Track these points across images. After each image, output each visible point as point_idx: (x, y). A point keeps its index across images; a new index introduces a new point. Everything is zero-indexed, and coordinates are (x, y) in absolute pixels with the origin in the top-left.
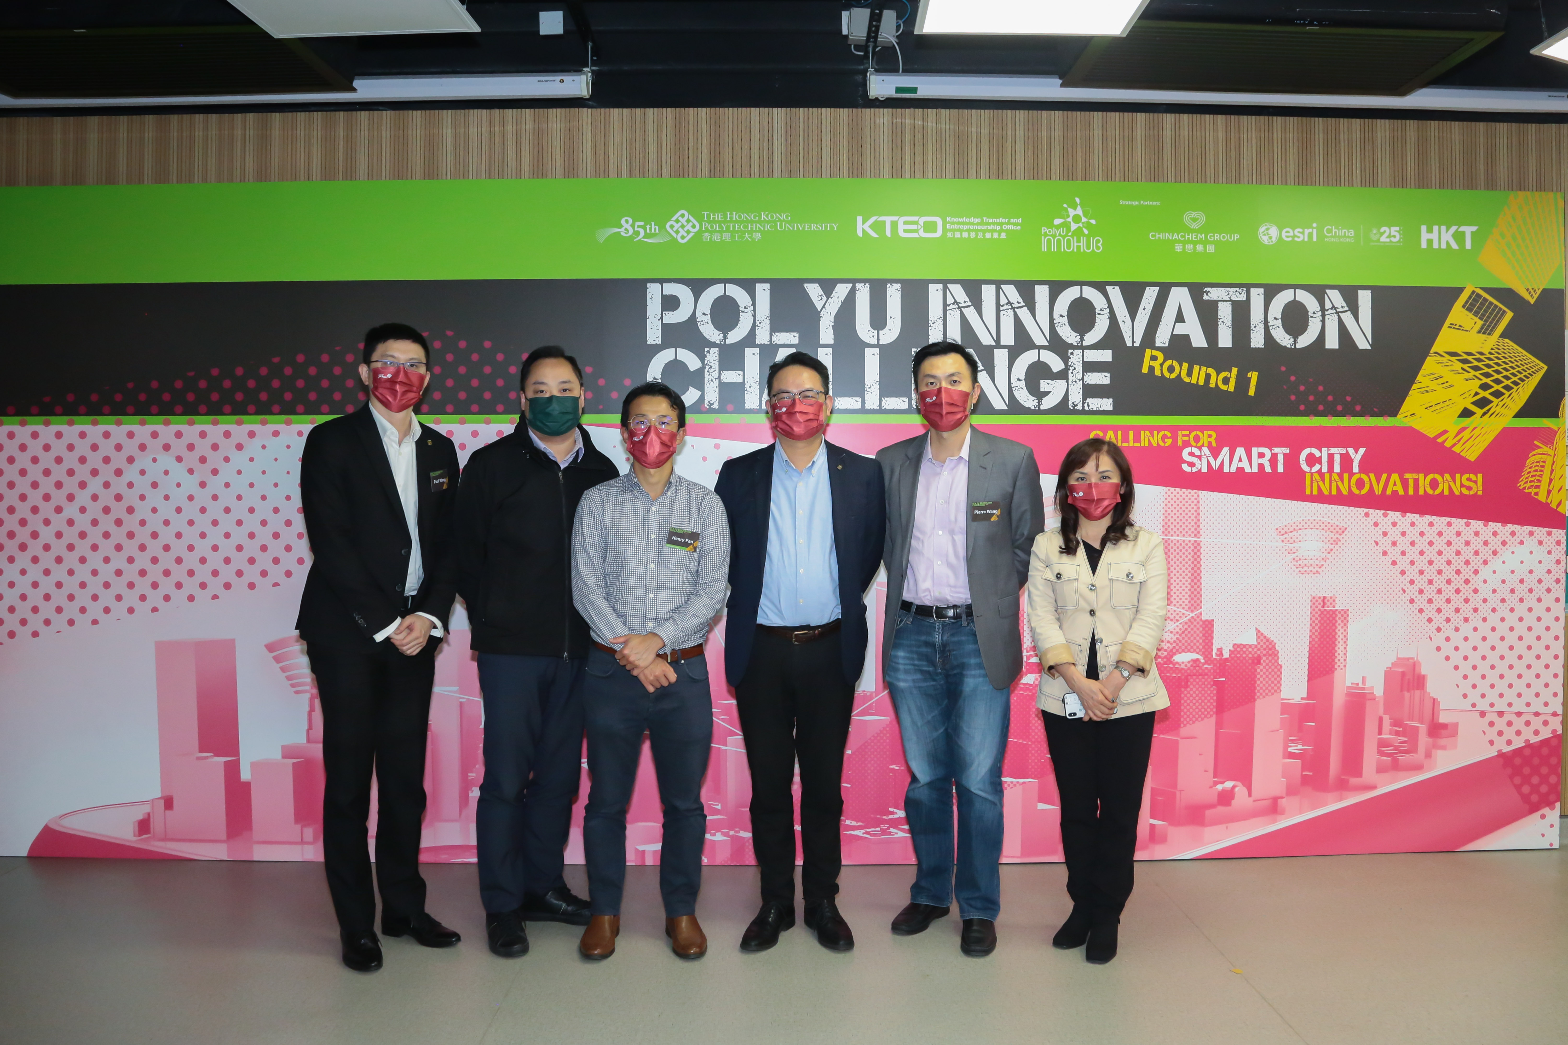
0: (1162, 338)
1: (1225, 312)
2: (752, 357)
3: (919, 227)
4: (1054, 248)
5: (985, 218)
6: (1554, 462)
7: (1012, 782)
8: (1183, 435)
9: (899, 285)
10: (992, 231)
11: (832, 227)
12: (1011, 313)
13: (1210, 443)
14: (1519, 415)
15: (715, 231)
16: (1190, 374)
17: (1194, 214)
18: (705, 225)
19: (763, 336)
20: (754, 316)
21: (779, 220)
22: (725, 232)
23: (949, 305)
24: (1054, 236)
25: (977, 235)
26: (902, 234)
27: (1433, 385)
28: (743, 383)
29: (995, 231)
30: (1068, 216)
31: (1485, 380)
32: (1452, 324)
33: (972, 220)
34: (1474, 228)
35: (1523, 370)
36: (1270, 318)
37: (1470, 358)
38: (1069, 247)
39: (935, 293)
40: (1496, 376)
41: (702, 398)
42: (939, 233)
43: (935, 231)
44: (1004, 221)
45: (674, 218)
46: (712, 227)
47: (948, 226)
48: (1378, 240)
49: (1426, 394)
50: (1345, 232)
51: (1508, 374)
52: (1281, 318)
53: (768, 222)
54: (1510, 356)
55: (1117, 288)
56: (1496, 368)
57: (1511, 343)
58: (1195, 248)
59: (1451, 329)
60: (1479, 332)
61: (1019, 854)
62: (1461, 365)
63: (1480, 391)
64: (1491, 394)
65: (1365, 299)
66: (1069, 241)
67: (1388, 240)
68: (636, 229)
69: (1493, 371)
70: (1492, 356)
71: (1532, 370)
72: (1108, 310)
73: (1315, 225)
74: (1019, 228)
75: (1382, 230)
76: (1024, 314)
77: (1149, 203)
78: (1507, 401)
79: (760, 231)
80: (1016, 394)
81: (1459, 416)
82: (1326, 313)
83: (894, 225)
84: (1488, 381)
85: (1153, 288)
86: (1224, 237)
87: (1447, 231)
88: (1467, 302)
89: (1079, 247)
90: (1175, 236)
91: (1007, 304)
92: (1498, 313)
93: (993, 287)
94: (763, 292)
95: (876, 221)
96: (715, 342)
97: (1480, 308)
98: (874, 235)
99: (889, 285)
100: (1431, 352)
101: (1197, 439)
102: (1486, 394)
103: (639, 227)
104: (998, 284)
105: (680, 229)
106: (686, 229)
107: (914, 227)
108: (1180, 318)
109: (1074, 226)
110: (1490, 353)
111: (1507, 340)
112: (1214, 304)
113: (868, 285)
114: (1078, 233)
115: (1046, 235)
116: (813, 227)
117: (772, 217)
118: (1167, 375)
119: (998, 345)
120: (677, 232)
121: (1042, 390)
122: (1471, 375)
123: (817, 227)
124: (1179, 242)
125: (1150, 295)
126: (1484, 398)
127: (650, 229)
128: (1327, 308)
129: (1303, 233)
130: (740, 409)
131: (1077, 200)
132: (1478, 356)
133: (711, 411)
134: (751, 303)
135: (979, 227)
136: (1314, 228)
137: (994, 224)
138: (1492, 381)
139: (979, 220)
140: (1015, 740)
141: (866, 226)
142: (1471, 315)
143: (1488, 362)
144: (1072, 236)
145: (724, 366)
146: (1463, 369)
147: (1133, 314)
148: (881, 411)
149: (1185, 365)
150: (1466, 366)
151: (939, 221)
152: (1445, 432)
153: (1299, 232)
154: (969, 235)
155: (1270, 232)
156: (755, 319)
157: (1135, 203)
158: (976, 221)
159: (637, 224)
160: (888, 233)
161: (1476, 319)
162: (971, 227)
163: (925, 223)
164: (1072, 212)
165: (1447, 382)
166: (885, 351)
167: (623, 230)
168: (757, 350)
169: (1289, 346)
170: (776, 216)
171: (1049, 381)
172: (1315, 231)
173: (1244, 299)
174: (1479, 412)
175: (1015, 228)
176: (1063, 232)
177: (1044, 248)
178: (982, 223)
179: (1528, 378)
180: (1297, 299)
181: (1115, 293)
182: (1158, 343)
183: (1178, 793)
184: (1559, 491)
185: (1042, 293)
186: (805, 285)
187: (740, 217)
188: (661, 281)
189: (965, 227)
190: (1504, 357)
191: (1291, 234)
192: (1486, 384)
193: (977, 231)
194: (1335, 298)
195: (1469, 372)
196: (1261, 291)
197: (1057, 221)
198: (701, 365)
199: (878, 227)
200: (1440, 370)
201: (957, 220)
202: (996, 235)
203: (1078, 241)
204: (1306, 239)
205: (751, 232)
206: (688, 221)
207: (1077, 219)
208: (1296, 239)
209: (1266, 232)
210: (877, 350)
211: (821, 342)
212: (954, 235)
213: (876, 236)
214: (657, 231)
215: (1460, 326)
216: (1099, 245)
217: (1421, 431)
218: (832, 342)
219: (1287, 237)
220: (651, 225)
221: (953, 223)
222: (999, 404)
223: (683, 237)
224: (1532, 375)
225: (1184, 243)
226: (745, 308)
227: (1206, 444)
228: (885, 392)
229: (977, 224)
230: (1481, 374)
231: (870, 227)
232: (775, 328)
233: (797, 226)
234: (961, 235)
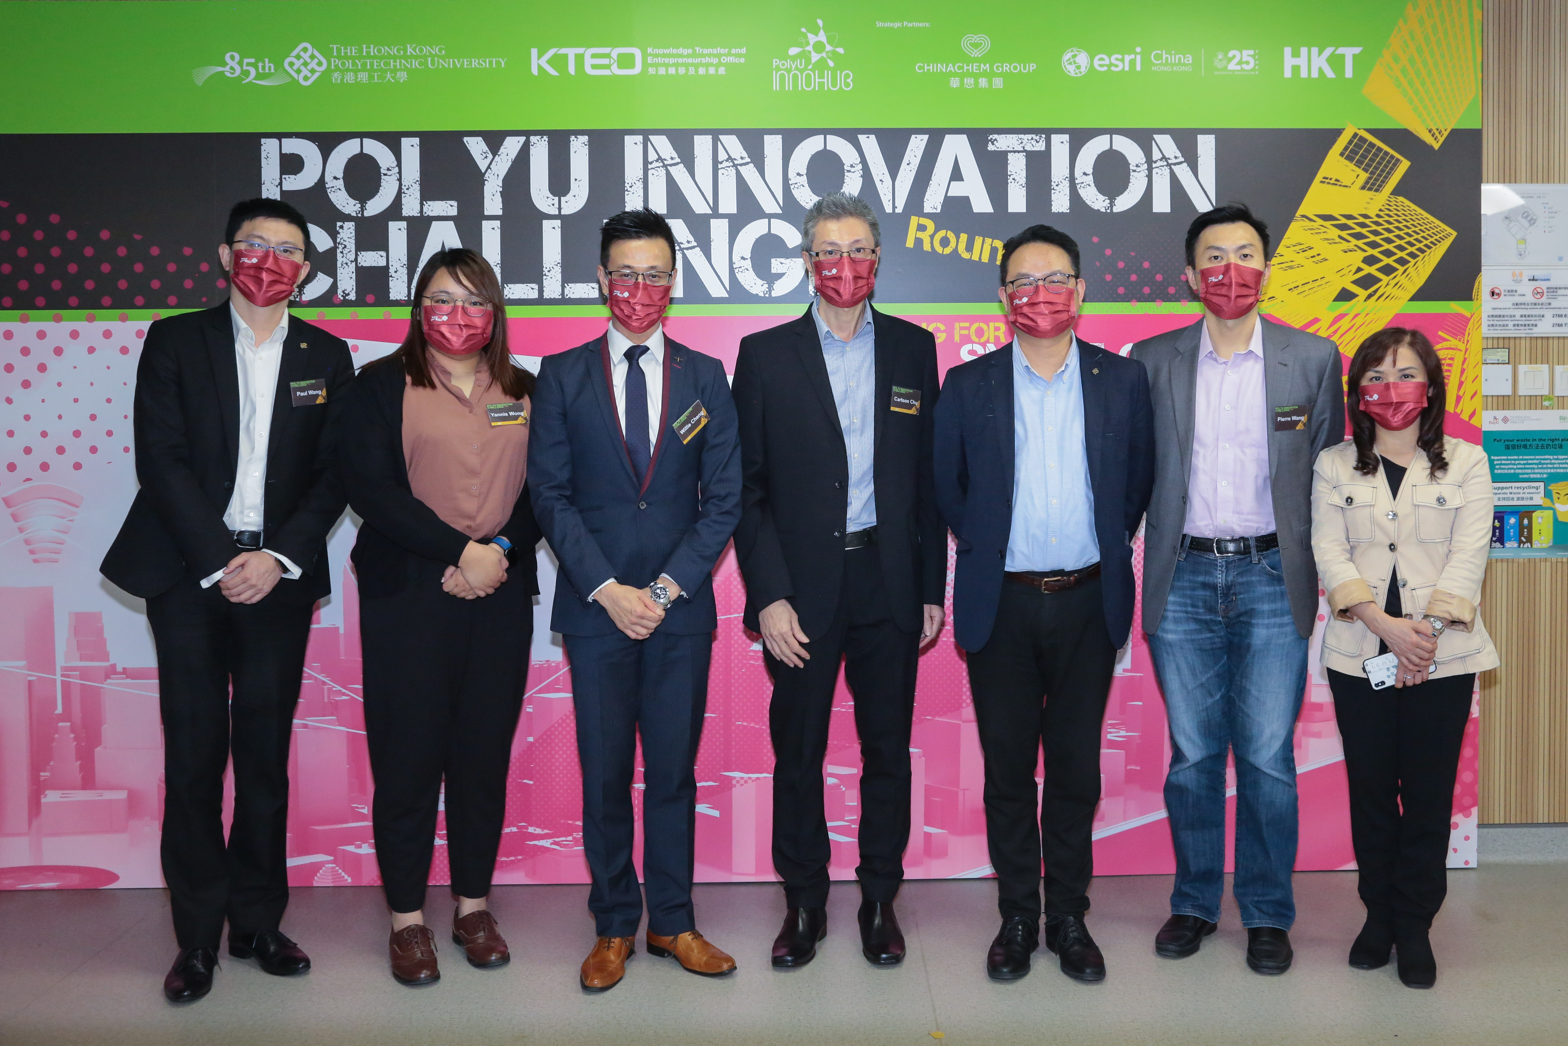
0: (933, 201)
1: (1017, 166)
2: (397, 233)
3: (612, 61)
4: (789, 86)
5: (697, 49)
6: (1465, 359)
7: (742, 778)
8: (961, 328)
9: (587, 137)
10: (707, 65)
11: (498, 63)
12: (733, 172)
13: (997, 338)
14: (1418, 296)
15: (348, 70)
16: (969, 248)
17: (975, 39)
18: (335, 61)
19: (411, 206)
20: (400, 180)
21: (431, 55)
22: (359, 71)
23: (651, 163)
24: (789, 71)
25: (687, 70)
26: (589, 70)
27: (1300, 258)
28: (386, 268)
29: (712, 65)
30: (808, 44)
31: (1371, 251)
32: (1326, 178)
33: (680, 51)
34: (1357, 50)
35: (1423, 237)
36: (1078, 173)
37: (1350, 223)
38: (808, 85)
39: (632, 146)
40: (1386, 246)
41: (334, 287)
42: (637, 69)
43: (632, 66)
44: (722, 51)
45: (294, 53)
46: (343, 64)
47: (649, 60)
48: (1225, 69)
49: (1289, 271)
50: (1180, 58)
51: (1402, 243)
52: (1093, 174)
53: (416, 57)
54: (1405, 220)
55: (873, 137)
56: (1386, 235)
57: (1407, 202)
58: (976, 83)
59: (1325, 185)
60: (1363, 188)
61: (753, 871)
62: (1338, 232)
63: (1363, 266)
64: (1378, 270)
65: (1206, 146)
66: (808, 76)
67: (1238, 68)
68: (245, 68)
69: (1382, 239)
70: (1380, 220)
71: (1436, 237)
72: (860, 166)
73: (1138, 50)
74: (742, 60)
75: (1230, 54)
76: (750, 173)
77: (916, 24)
78: (1402, 279)
79: (406, 68)
80: (740, 276)
81: (1336, 300)
82: (1154, 165)
83: (580, 59)
84: (1375, 252)
85: (920, 137)
86: (1015, 68)
87: (1320, 53)
88: (1346, 148)
89: (821, 84)
90: (950, 68)
91: (727, 160)
92: (1389, 162)
93: (709, 139)
94: (411, 148)
95: (555, 55)
96: (350, 215)
97: (1364, 156)
98: (553, 72)
99: (573, 138)
100: (1297, 215)
101: (980, 333)
102: (1372, 270)
103: (248, 64)
104: (715, 134)
105: (302, 68)
106: (309, 67)
107: (605, 61)
108: (956, 175)
109: (815, 57)
110: (1378, 216)
111: (1401, 199)
112: (1002, 157)
113: (545, 138)
114: (821, 65)
115: (778, 69)
116: (475, 63)
117: (421, 50)
118: (939, 249)
119: (716, 214)
120: (298, 71)
121: (773, 271)
122: (1351, 246)
123: (479, 64)
124: (955, 75)
125: (917, 145)
126: (1369, 276)
127: (264, 68)
128: (1154, 159)
129: (1122, 60)
130: (383, 299)
131: (820, 22)
132: (1362, 220)
133: (346, 303)
134: (396, 163)
135: (690, 60)
136: (1138, 54)
137: (709, 55)
138: (1380, 252)
139: (690, 51)
140: (745, 724)
141: (543, 62)
142: (1351, 166)
143: (1374, 227)
144: (813, 70)
145: (362, 245)
146: (1340, 237)
147: (894, 172)
148: (564, 301)
149: (964, 237)
150: (1344, 234)
151: (637, 52)
152: (1316, 320)
153: (1117, 59)
154: (677, 70)
155: (1077, 59)
156: (400, 185)
157: (897, 25)
158: (686, 52)
159: (246, 61)
160: (572, 70)
161: (1359, 171)
162: (680, 60)
163: (619, 55)
164: (812, 39)
165: (1318, 255)
166: (568, 222)
167: (227, 68)
168: (404, 224)
169: (1103, 210)
170: (426, 49)
171: (782, 260)
172: (1138, 58)
173: (1043, 148)
174: (1362, 293)
175: (736, 60)
176: (801, 65)
177: (776, 86)
178: (694, 55)
179: (1430, 248)
180: (1114, 148)
181: (869, 144)
182: (927, 209)
183: (961, 793)
184: (1472, 397)
185: (773, 145)
186: (465, 139)
187: (379, 51)
188: (279, 136)
189: (672, 61)
190: (1397, 220)
191: (1107, 62)
192: (1372, 256)
193: (687, 66)
194: (1166, 145)
195: (1348, 241)
196: (1066, 137)
197: (793, 51)
198: (331, 244)
199: (559, 62)
200: (1308, 239)
201: (661, 51)
202: (712, 70)
203: (821, 76)
204: (1127, 68)
205: (394, 71)
206: (312, 57)
207: (819, 47)
208: (1113, 68)
209: (1072, 60)
210: (557, 223)
211: (486, 213)
212: (657, 72)
213: (557, 74)
214: (272, 71)
215: (1337, 180)
216: (849, 80)
217: (1284, 320)
218: (500, 213)
219: (1101, 66)
220: (264, 62)
221: (656, 56)
222: (716, 290)
223: (306, 78)
224: (1435, 245)
225: (962, 76)
226: (388, 169)
227: (992, 340)
228: (569, 276)
229: (688, 56)
230: (1365, 243)
231: (548, 62)
232: (426, 195)
233: (454, 62)
234: (667, 71)
